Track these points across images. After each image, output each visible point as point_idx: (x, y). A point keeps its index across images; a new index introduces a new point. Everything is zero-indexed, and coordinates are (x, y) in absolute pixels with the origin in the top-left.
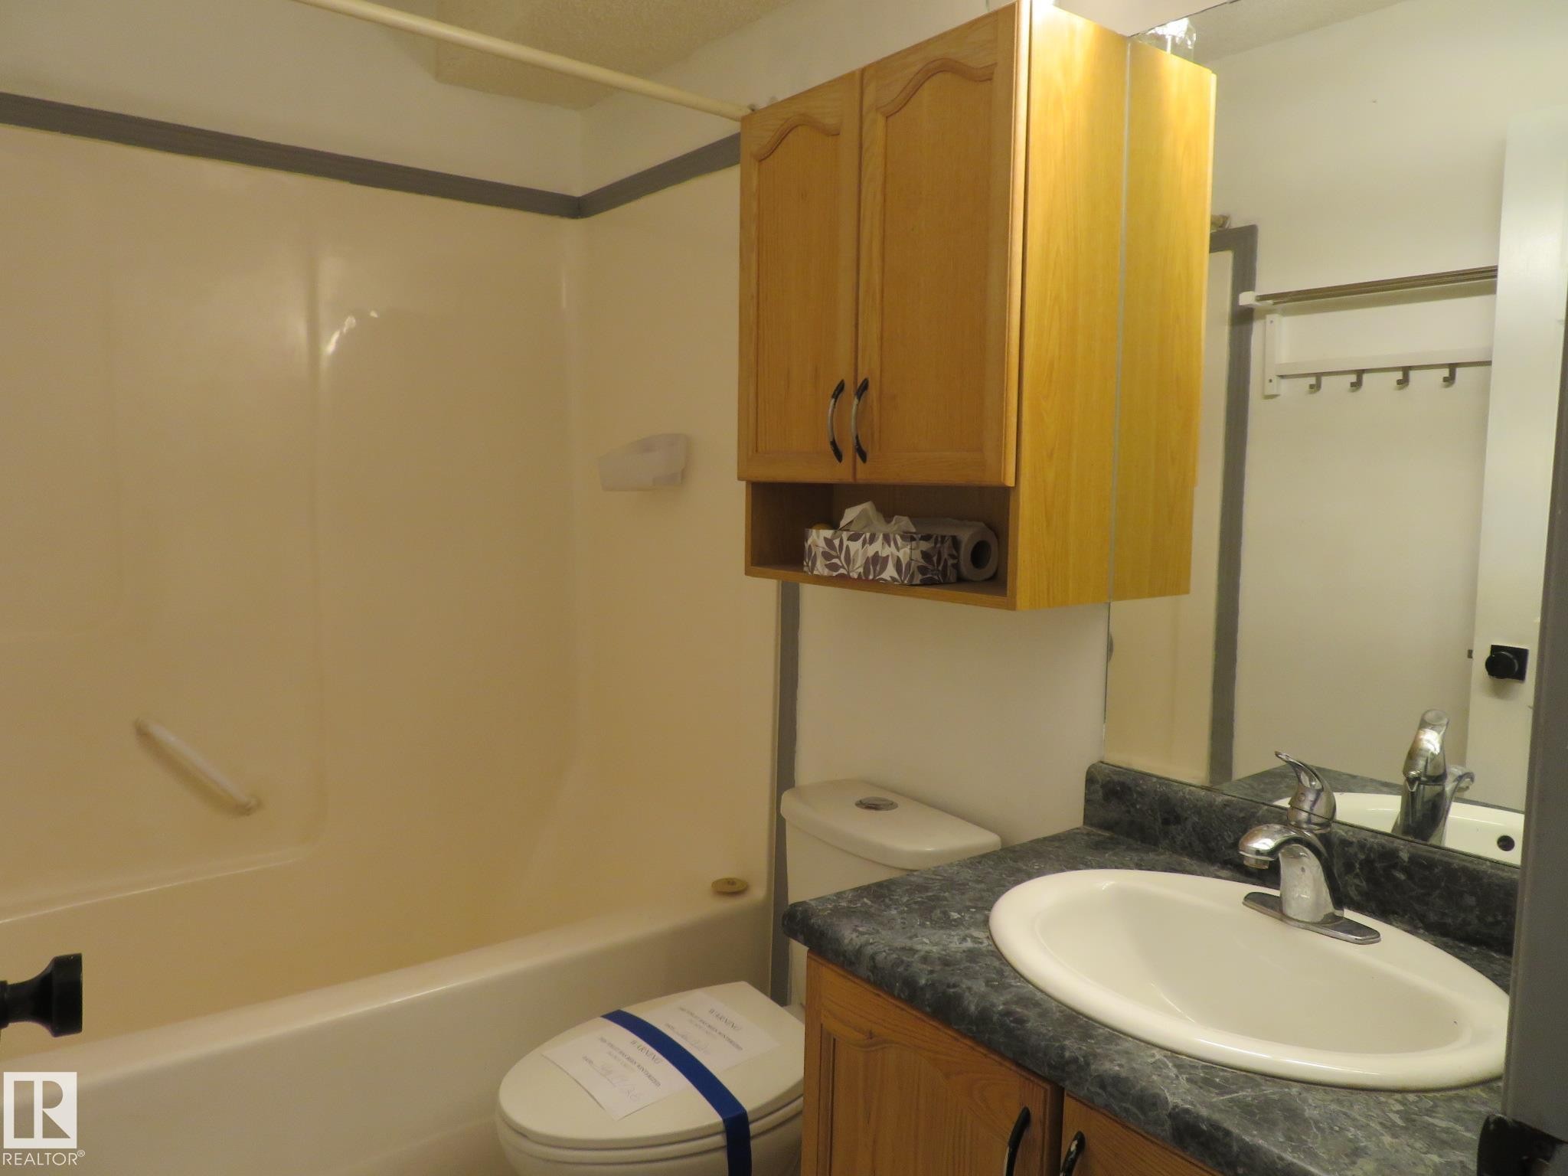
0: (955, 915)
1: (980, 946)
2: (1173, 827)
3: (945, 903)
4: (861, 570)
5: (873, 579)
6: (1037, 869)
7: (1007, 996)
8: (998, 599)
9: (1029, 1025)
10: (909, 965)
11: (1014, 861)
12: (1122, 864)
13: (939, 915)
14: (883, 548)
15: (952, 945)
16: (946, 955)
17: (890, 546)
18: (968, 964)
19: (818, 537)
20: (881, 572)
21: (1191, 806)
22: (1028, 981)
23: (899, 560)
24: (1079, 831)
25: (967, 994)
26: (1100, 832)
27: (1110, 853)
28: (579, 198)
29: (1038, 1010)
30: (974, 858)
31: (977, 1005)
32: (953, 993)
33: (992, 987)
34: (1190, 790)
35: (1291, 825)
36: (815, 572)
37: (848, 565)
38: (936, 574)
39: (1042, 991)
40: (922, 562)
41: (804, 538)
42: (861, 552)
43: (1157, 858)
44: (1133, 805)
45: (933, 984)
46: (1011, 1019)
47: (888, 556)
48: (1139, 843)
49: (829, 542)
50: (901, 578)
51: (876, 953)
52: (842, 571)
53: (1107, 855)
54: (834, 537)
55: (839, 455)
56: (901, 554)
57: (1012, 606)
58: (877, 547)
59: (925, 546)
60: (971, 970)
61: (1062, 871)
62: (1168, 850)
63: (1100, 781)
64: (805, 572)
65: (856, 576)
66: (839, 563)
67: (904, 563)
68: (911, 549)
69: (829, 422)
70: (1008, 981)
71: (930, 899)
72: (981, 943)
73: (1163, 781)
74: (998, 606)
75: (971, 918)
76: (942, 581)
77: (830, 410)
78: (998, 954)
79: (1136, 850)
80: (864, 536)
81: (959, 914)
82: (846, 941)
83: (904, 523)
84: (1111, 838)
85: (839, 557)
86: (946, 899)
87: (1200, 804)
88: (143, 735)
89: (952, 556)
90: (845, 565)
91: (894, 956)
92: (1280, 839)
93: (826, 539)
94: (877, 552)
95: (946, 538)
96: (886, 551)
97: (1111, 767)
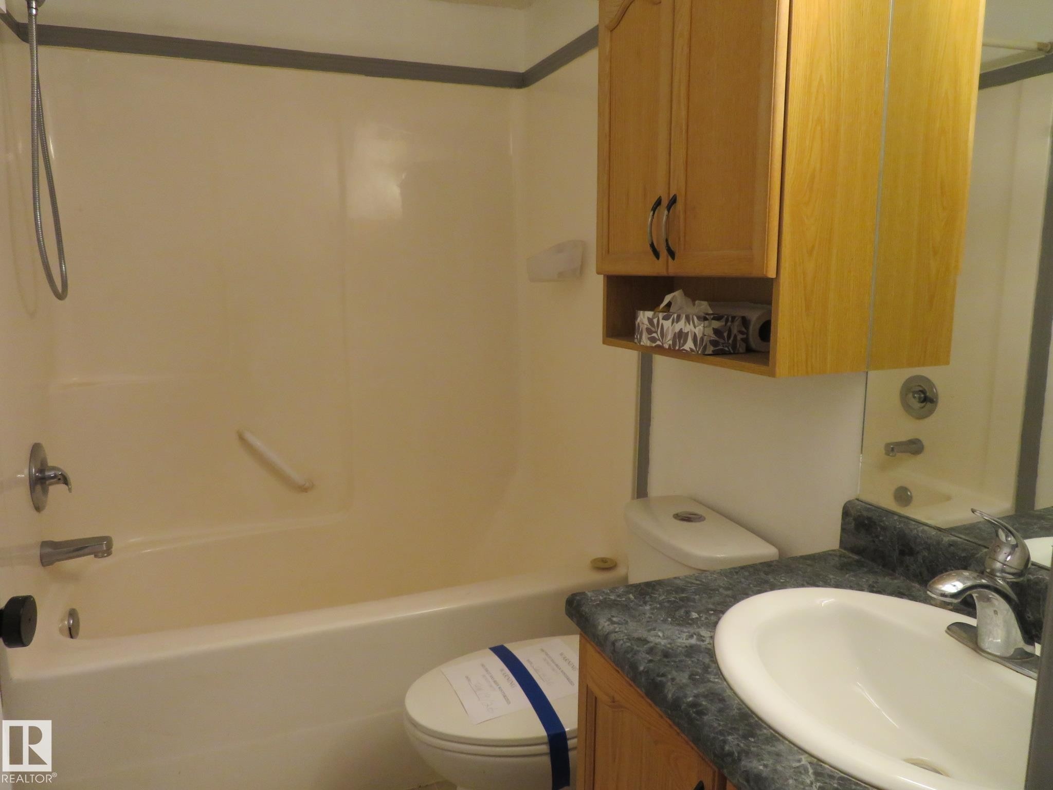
0: (694, 615)
1: (702, 643)
2: (908, 558)
3: (692, 604)
4: (671, 342)
5: (679, 350)
6: (782, 582)
7: (701, 689)
8: (763, 368)
9: (706, 718)
10: (636, 653)
11: (765, 574)
12: (858, 584)
13: (682, 613)
14: (685, 325)
15: (680, 640)
16: (669, 648)
17: (689, 324)
18: (684, 658)
19: (644, 317)
20: (683, 346)
21: (923, 542)
22: (725, 680)
23: (695, 335)
24: (834, 553)
25: (669, 684)
26: (851, 555)
27: (852, 574)
28: (523, 73)
29: (721, 705)
30: (734, 568)
31: (673, 695)
32: (660, 681)
33: (694, 680)
34: (923, 529)
35: (986, 572)
36: (642, 343)
37: (662, 338)
38: (726, 346)
39: (731, 689)
40: (714, 337)
41: (634, 317)
42: (671, 328)
43: (891, 581)
44: (877, 537)
45: (647, 672)
46: (694, 710)
47: (688, 332)
48: (880, 567)
49: (650, 321)
50: (696, 349)
51: (616, 641)
52: (658, 343)
53: (847, 575)
54: (654, 318)
55: (657, 254)
56: (696, 331)
57: (772, 374)
58: (681, 325)
59: (716, 324)
60: (683, 663)
61: (803, 586)
62: (903, 576)
63: (853, 515)
64: (636, 343)
65: (667, 347)
66: (657, 337)
67: (699, 337)
68: (704, 327)
69: (649, 229)
70: (709, 676)
71: (682, 599)
72: (703, 641)
73: (903, 519)
74: (762, 373)
75: (706, 618)
76: (732, 352)
77: (650, 219)
78: (711, 653)
79: (875, 573)
80: (672, 317)
81: (698, 615)
82: (600, 628)
83: (704, 307)
84: (857, 561)
85: (656, 332)
86: (694, 601)
87: (929, 541)
88: (242, 438)
89: (741, 332)
90: (660, 339)
91: (628, 644)
92: (969, 584)
93: (648, 318)
94: (681, 329)
95: (737, 318)
96: (688, 328)
97: (864, 504)
